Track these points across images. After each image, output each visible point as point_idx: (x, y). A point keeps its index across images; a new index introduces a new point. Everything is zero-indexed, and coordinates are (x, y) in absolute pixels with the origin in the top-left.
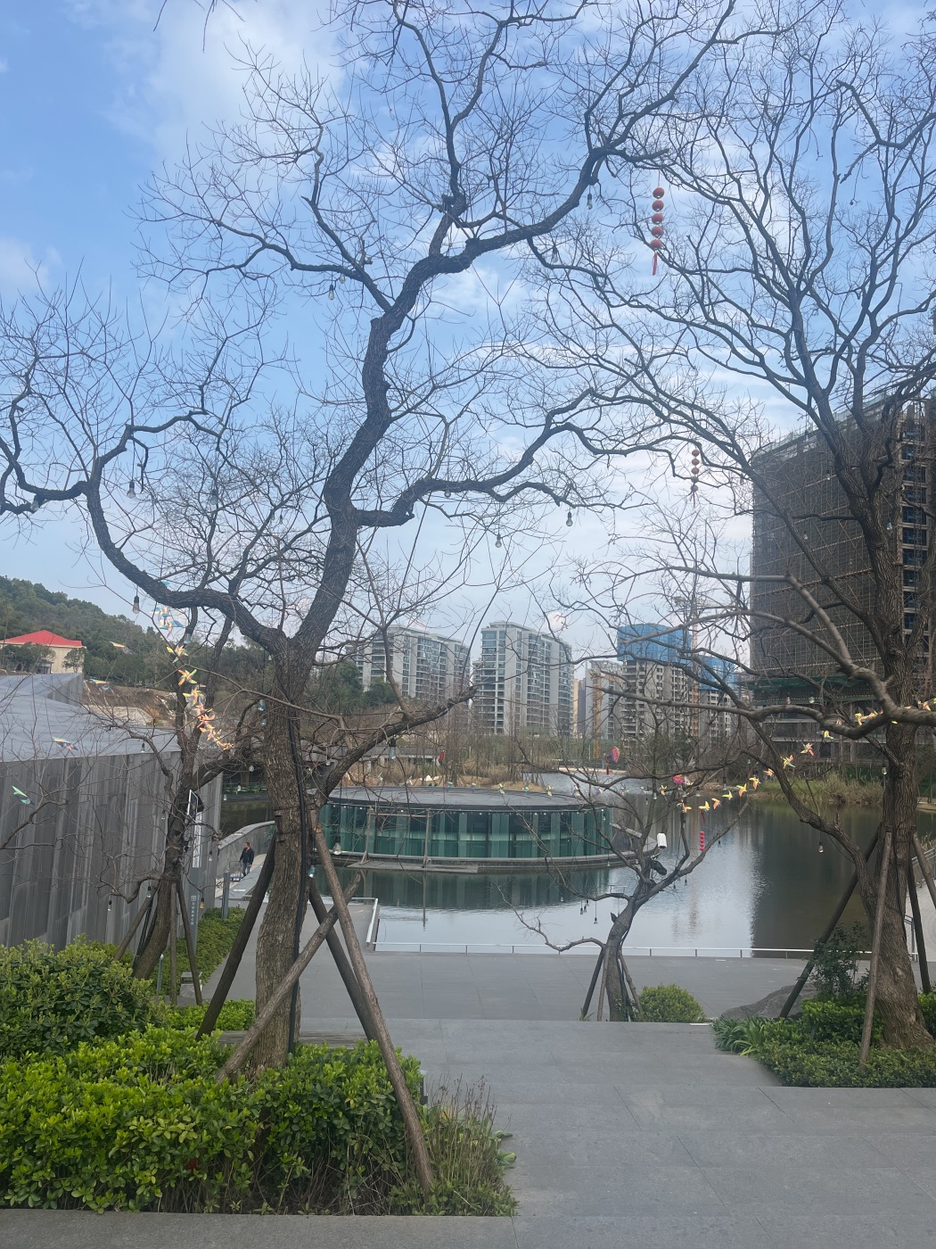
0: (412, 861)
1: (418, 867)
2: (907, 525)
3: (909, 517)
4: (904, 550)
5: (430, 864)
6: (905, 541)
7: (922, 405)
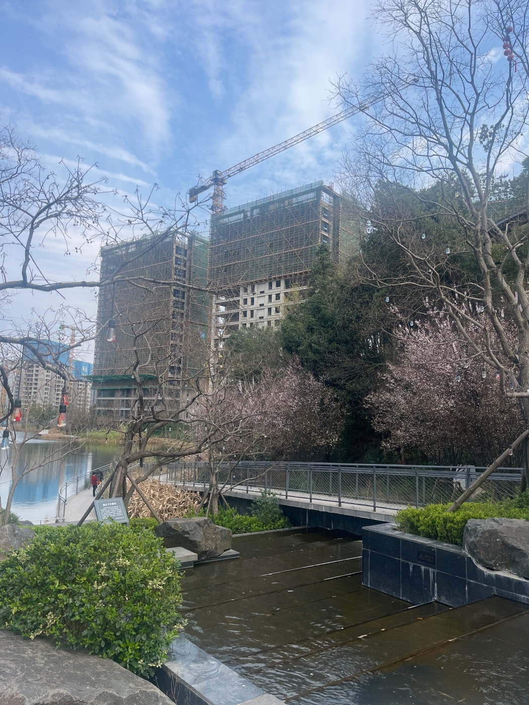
2: (176, 299)
3: (177, 295)
4: (173, 311)
6: (174, 307)
7: (187, 239)
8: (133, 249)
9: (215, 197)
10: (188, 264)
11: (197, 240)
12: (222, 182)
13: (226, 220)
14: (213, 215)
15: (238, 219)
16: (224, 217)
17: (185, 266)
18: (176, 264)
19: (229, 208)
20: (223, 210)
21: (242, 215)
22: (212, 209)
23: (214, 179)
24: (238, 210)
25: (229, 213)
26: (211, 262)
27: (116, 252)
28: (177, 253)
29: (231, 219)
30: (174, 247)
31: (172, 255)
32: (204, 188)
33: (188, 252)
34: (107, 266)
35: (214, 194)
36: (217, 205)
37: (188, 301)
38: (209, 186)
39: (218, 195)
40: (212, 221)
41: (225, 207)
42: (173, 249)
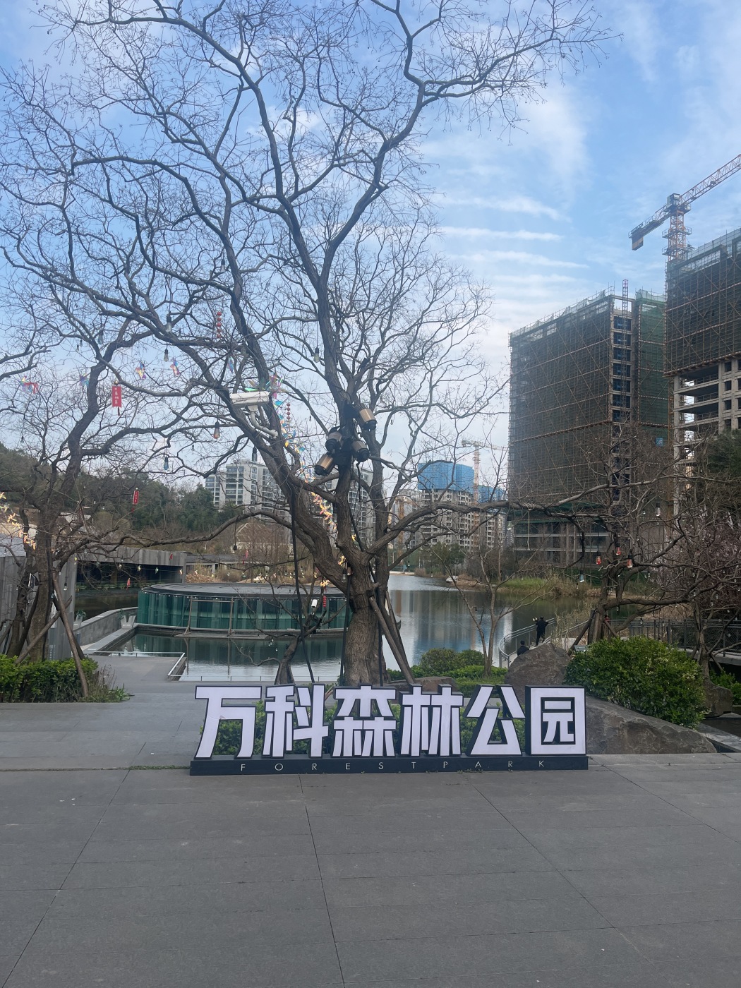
0: (221, 632)
1: (224, 636)
2: (617, 393)
3: (618, 387)
4: (613, 410)
5: (233, 633)
6: (614, 404)
7: (630, 303)
8: (553, 331)
9: (671, 235)
10: (633, 340)
11: (646, 302)
12: (683, 209)
13: (692, 266)
14: (670, 263)
15: (711, 262)
16: (688, 262)
17: (629, 344)
18: (615, 342)
19: (696, 247)
20: (686, 252)
21: (718, 254)
22: (668, 253)
23: (670, 208)
24: (711, 248)
25: (697, 254)
26: (670, 333)
27: (530, 338)
28: (616, 326)
29: (699, 263)
30: (612, 319)
31: (608, 331)
32: (654, 225)
33: (633, 323)
34: (518, 359)
35: (671, 230)
36: (676, 245)
37: (635, 394)
38: (663, 219)
39: (677, 231)
40: (669, 272)
41: (689, 246)
42: (610, 321)
